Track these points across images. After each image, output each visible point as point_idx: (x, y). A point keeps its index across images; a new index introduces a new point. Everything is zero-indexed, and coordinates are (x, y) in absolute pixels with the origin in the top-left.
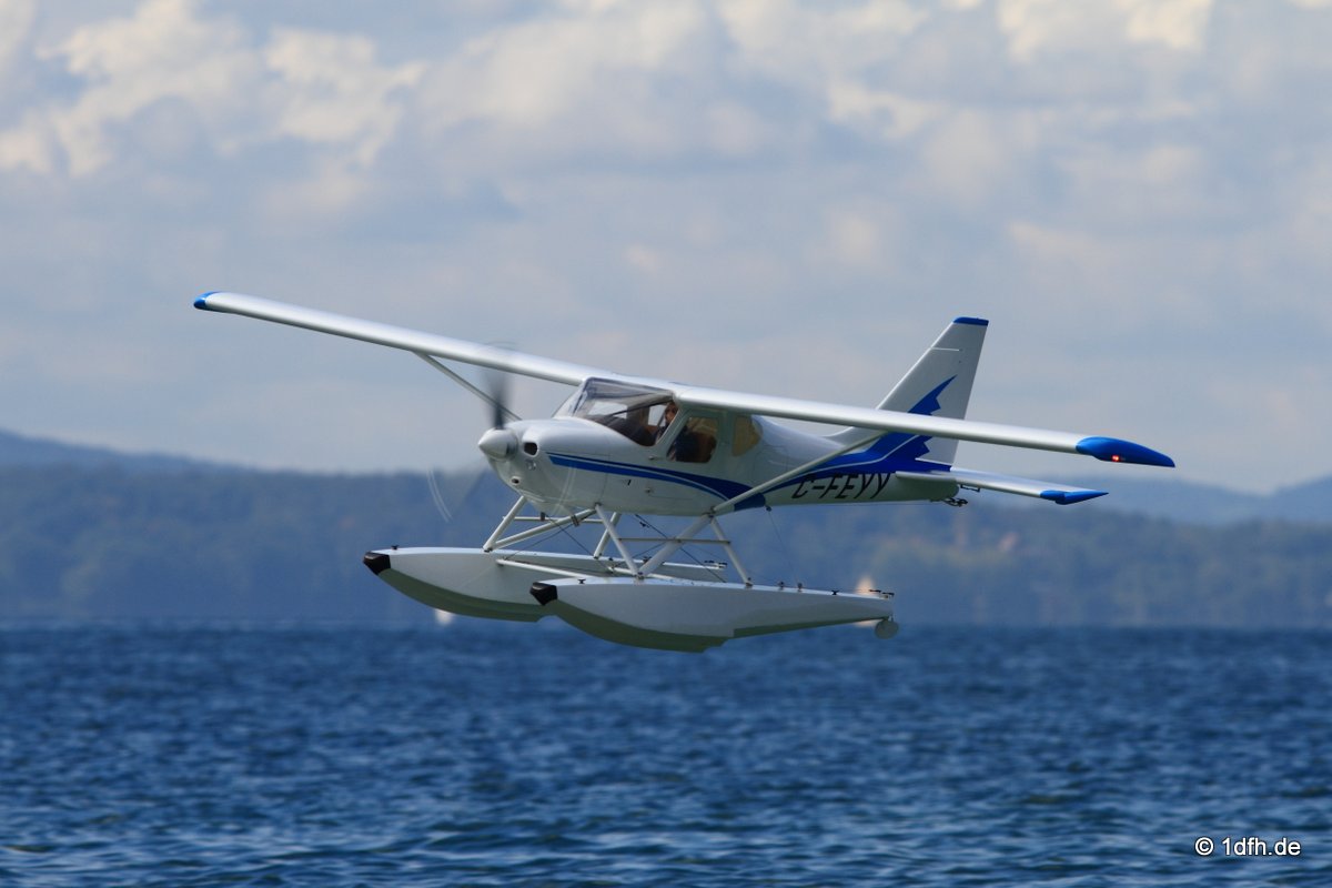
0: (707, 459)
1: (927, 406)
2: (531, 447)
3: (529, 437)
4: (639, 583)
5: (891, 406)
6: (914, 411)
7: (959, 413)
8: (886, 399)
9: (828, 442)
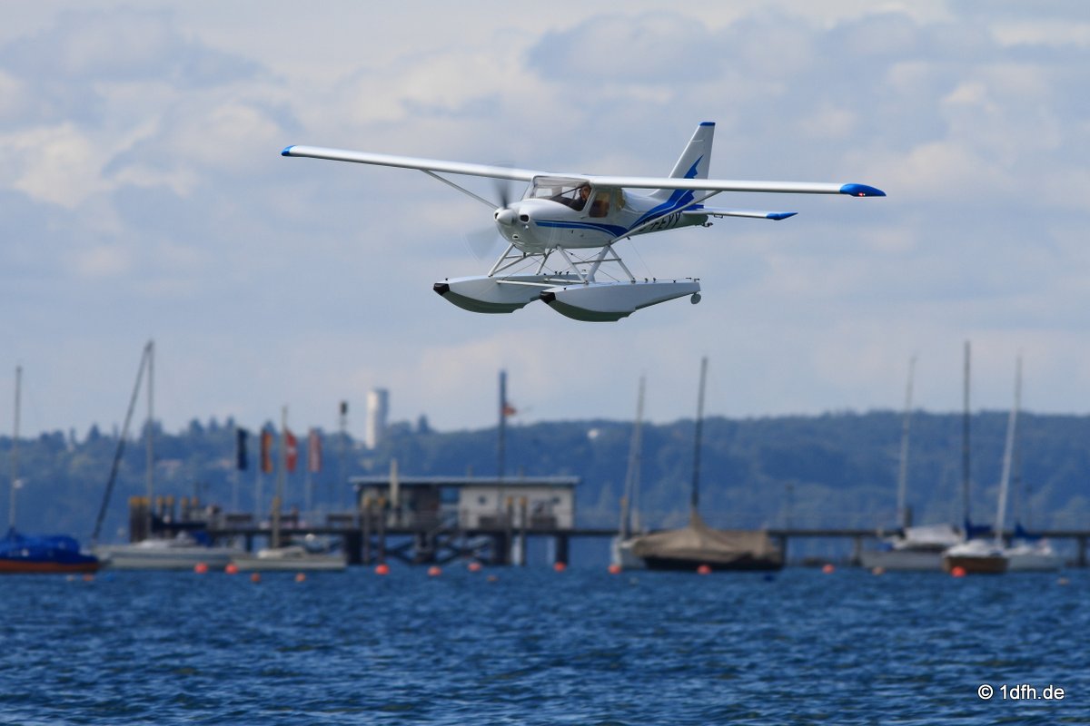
0: (606, 215)
1: (691, 174)
2: (525, 218)
3: (523, 211)
4: (586, 287)
5: (676, 176)
6: (686, 177)
7: (705, 177)
8: (673, 171)
9: (651, 199)
